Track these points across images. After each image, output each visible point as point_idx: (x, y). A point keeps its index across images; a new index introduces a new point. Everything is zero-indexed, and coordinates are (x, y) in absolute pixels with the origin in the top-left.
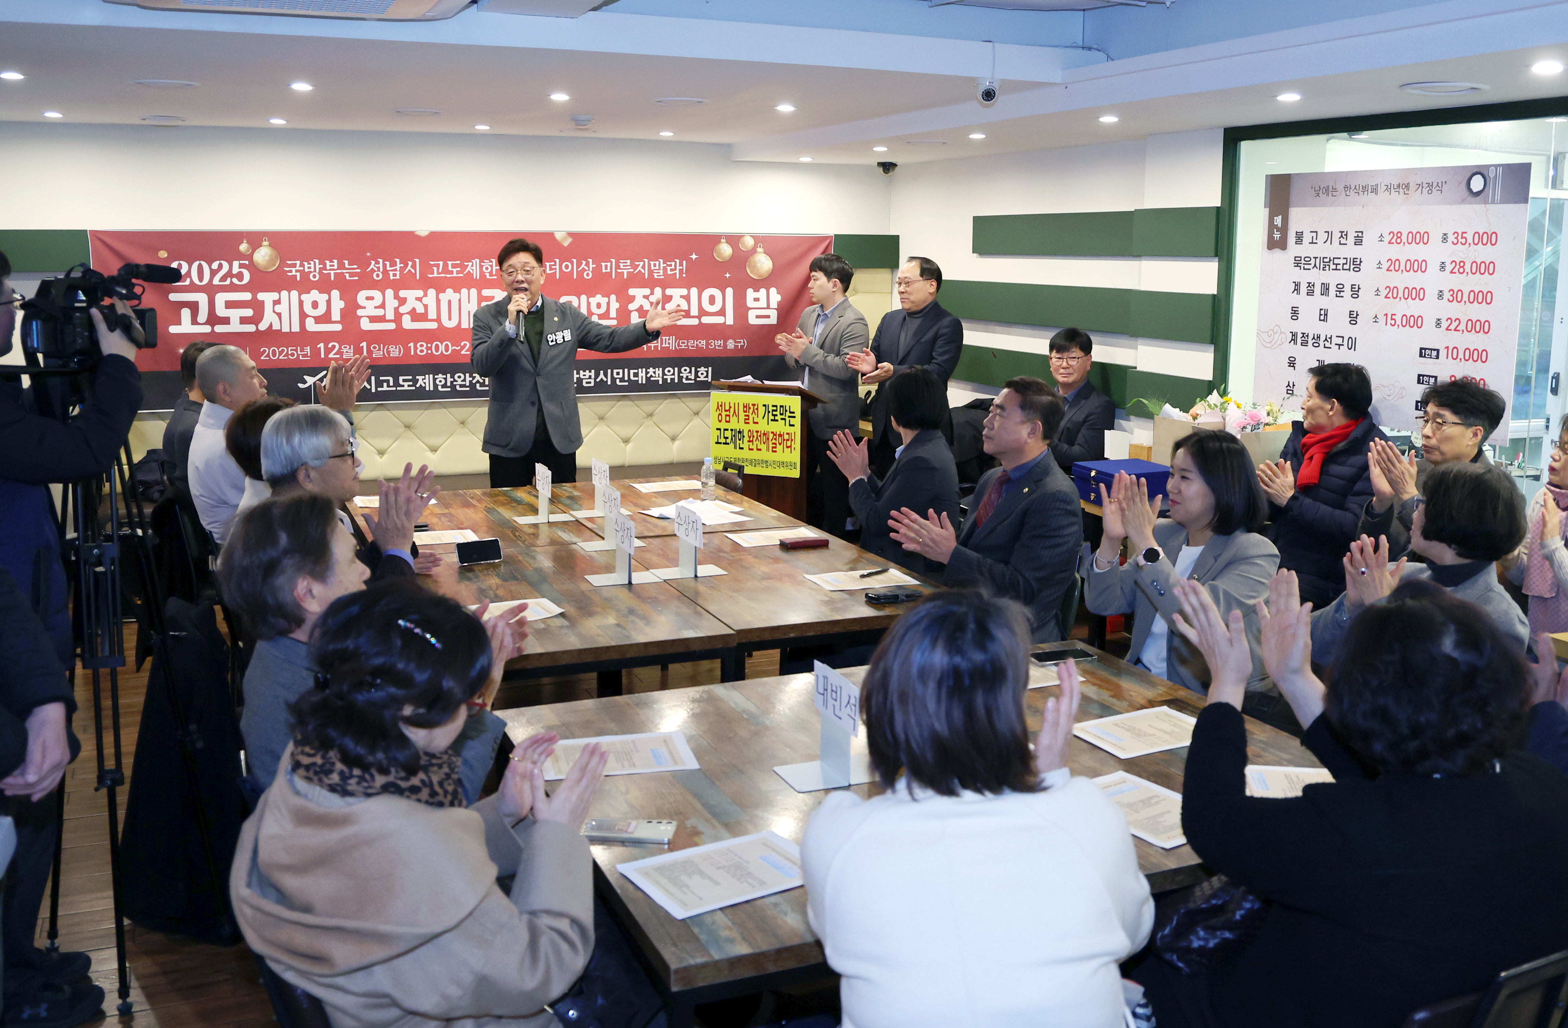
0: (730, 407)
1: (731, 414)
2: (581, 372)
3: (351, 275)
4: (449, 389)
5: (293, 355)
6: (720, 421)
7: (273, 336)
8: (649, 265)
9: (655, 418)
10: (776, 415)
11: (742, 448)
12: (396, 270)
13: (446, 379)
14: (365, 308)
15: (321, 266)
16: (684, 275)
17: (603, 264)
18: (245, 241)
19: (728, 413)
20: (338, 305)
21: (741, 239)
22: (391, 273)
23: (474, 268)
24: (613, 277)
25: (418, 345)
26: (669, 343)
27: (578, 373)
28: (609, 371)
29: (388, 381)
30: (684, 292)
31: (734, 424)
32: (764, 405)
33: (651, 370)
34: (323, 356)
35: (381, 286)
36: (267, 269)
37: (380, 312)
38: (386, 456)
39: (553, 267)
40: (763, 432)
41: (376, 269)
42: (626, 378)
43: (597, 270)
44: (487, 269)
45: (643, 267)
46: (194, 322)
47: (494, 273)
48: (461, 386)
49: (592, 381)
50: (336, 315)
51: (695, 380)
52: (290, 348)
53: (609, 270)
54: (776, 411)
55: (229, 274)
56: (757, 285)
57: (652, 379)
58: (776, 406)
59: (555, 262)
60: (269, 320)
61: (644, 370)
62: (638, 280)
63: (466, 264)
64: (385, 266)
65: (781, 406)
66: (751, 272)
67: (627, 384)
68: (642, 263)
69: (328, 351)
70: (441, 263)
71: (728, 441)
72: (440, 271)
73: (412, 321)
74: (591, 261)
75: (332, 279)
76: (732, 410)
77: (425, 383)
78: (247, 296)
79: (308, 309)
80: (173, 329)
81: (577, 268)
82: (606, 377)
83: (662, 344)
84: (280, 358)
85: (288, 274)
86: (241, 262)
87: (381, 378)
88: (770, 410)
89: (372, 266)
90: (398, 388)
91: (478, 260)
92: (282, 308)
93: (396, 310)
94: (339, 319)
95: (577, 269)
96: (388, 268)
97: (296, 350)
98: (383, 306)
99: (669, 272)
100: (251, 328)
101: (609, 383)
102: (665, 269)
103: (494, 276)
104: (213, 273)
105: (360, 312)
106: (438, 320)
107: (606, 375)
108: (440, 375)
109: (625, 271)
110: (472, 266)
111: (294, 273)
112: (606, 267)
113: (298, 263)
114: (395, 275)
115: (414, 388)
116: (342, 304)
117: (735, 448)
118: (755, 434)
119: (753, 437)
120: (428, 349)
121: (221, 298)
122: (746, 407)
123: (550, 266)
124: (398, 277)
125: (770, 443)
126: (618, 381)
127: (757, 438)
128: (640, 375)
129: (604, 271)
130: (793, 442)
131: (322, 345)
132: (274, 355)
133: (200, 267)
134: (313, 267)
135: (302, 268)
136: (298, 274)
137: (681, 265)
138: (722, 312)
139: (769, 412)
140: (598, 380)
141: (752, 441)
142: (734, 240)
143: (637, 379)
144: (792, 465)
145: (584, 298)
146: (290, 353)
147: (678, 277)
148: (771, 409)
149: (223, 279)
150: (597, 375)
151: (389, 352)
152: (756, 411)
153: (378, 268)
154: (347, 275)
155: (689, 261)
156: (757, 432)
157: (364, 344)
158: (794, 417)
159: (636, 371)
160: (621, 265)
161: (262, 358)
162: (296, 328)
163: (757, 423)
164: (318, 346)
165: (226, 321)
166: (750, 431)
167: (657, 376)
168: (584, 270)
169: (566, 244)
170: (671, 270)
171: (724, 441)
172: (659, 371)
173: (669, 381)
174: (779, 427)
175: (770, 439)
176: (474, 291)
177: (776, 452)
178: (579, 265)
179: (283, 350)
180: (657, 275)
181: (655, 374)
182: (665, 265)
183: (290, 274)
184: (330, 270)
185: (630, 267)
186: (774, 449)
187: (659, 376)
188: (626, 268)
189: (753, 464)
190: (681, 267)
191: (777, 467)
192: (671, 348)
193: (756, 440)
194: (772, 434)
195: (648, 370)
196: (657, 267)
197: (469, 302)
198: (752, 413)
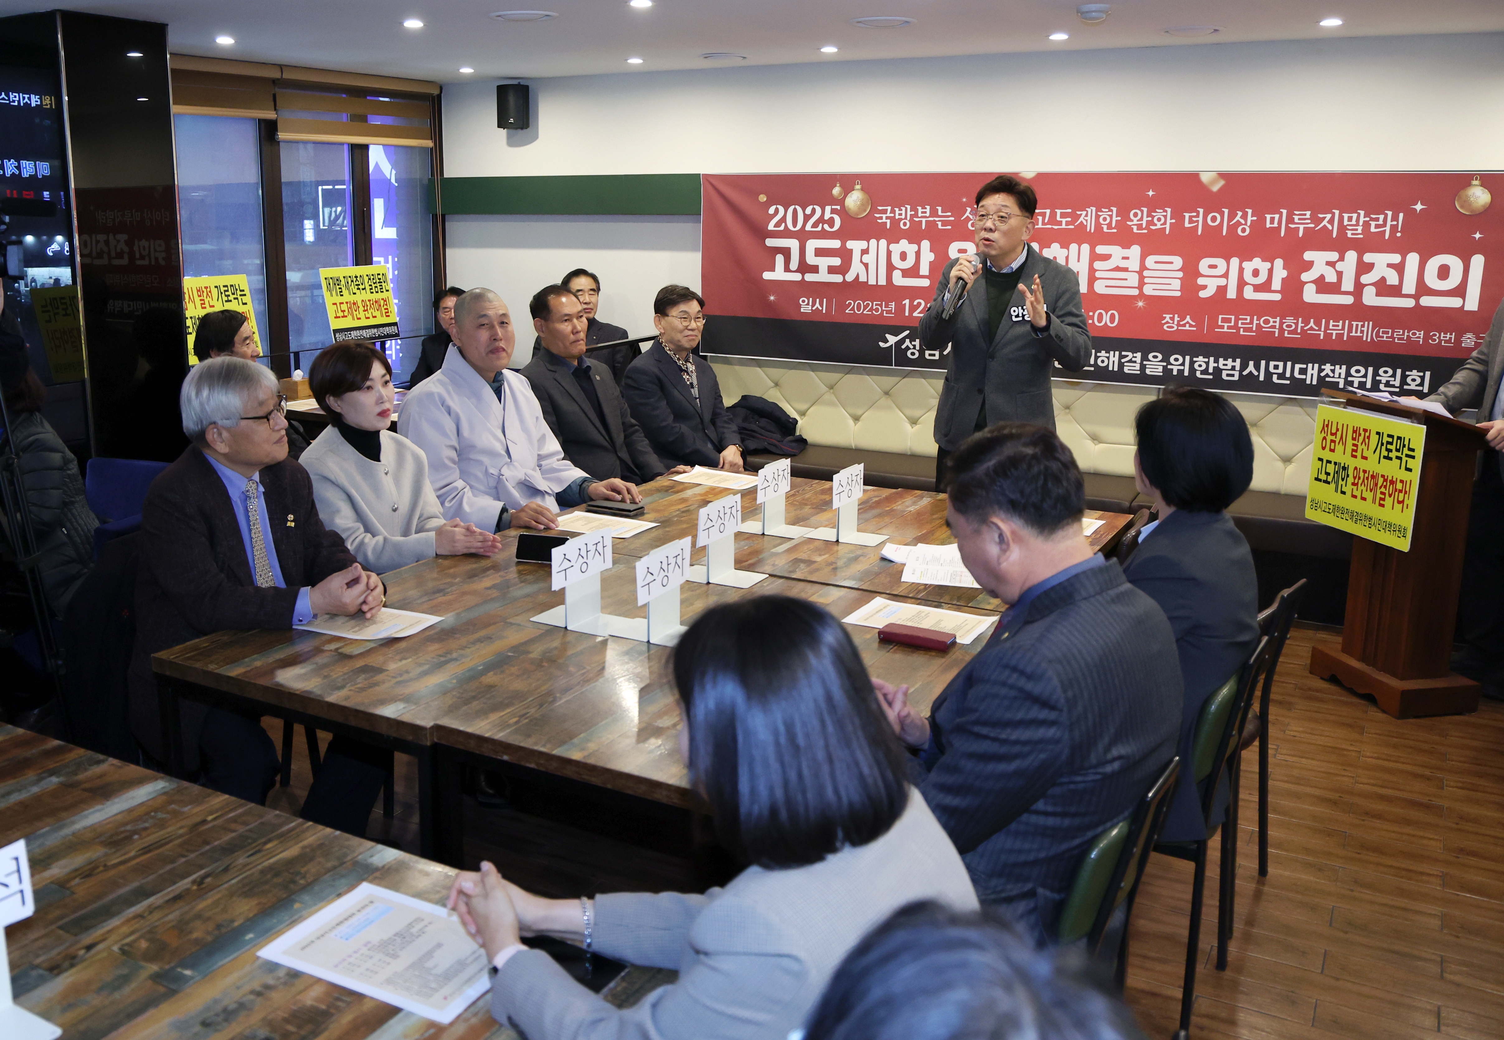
0: (1338, 430)
2: (1221, 360)
3: (944, 223)
5: (877, 311)
6: (1324, 448)
7: (858, 288)
8: (1341, 219)
10: (1391, 451)
11: (1344, 493)
15: (913, 213)
16: (1399, 235)
17: (1268, 217)
18: (838, 185)
19: (1333, 438)
20: (928, 256)
23: (1089, 218)
24: (1282, 235)
26: (1362, 332)
27: (1216, 361)
28: (1263, 363)
30: (1396, 258)
31: (1341, 456)
32: (1378, 433)
33: (1328, 368)
34: (907, 314)
36: (858, 215)
39: (1194, 219)
40: (1371, 473)
42: (1288, 375)
43: (1258, 226)
44: (1105, 219)
45: (1331, 221)
46: (787, 269)
47: (1114, 225)
49: (1237, 374)
50: (925, 269)
52: (875, 303)
53: (1276, 225)
54: (1392, 444)
55: (821, 220)
57: (1327, 379)
58: (1392, 436)
59: (1198, 213)
60: (856, 270)
61: (1316, 366)
62: (1320, 240)
63: (1079, 213)
65: (1399, 438)
67: (1288, 382)
68: (1329, 216)
69: (913, 308)
70: (1048, 211)
71: (1329, 479)
72: (1046, 221)
74: (1250, 211)
75: (924, 228)
78: (836, 244)
79: (896, 260)
80: (767, 276)
81: (1229, 220)
82: (1258, 370)
83: (1350, 331)
84: (865, 312)
85: (878, 221)
86: (833, 207)
88: (1384, 442)
89: (967, 214)
91: (1094, 209)
92: (868, 258)
94: (928, 274)
95: (1229, 222)
97: (881, 306)
99: (1373, 229)
100: (838, 278)
101: (1262, 378)
102: (1367, 225)
103: (1112, 229)
104: (807, 218)
107: (1257, 367)
109: (1302, 227)
110: (1086, 215)
111: (884, 220)
112: (1271, 220)
113: (889, 208)
117: (1336, 490)
118: (1362, 476)
119: (1359, 478)
121: (812, 245)
122: (1355, 432)
123: (1190, 217)
125: (1378, 492)
126: (1275, 377)
127: (1363, 481)
128: (1310, 372)
129: (1268, 225)
130: (1407, 496)
131: (907, 302)
132: (859, 310)
133: (795, 212)
134: (904, 213)
135: (892, 215)
136: (888, 221)
138: (1460, 291)
139: (1382, 444)
140: (1245, 373)
141: (1357, 485)
142: (1496, 181)
143: (1303, 377)
144: (1400, 531)
145: (1235, 262)
146: (874, 308)
147: (1387, 237)
148: (1386, 439)
149: (815, 225)
150: (1244, 366)
152: (1366, 442)
154: (940, 224)
155: (1410, 212)
156: (1365, 472)
159: (1304, 366)
160: (1296, 218)
161: (847, 311)
162: (882, 282)
163: (1367, 458)
164: (904, 303)
165: (815, 269)
166: (1356, 468)
167: (1337, 375)
168: (1239, 223)
169: (1215, 188)
170: (1377, 226)
171: (1325, 477)
172: (1341, 370)
173: (1356, 385)
174: (1391, 469)
175: (1379, 485)
176: (1086, 248)
177: (1383, 506)
178: (1232, 216)
179: (868, 304)
180: (1352, 234)
181: (1334, 373)
182: (1368, 219)
183: (880, 221)
184: (922, 217)
185: (1309, 221)
186: (1382, 502)
187: (1339, 377)
188: (1302, 221)
189: (1354, 519)
190: (1395, 223)
191: (1381, 529)
192: (1364, 339)
193: (1361, 485)
194: (1382, 479)
195: (1323, 367)
196: (1354, 222)
197: (1079, 261)
198: (1362, 444)
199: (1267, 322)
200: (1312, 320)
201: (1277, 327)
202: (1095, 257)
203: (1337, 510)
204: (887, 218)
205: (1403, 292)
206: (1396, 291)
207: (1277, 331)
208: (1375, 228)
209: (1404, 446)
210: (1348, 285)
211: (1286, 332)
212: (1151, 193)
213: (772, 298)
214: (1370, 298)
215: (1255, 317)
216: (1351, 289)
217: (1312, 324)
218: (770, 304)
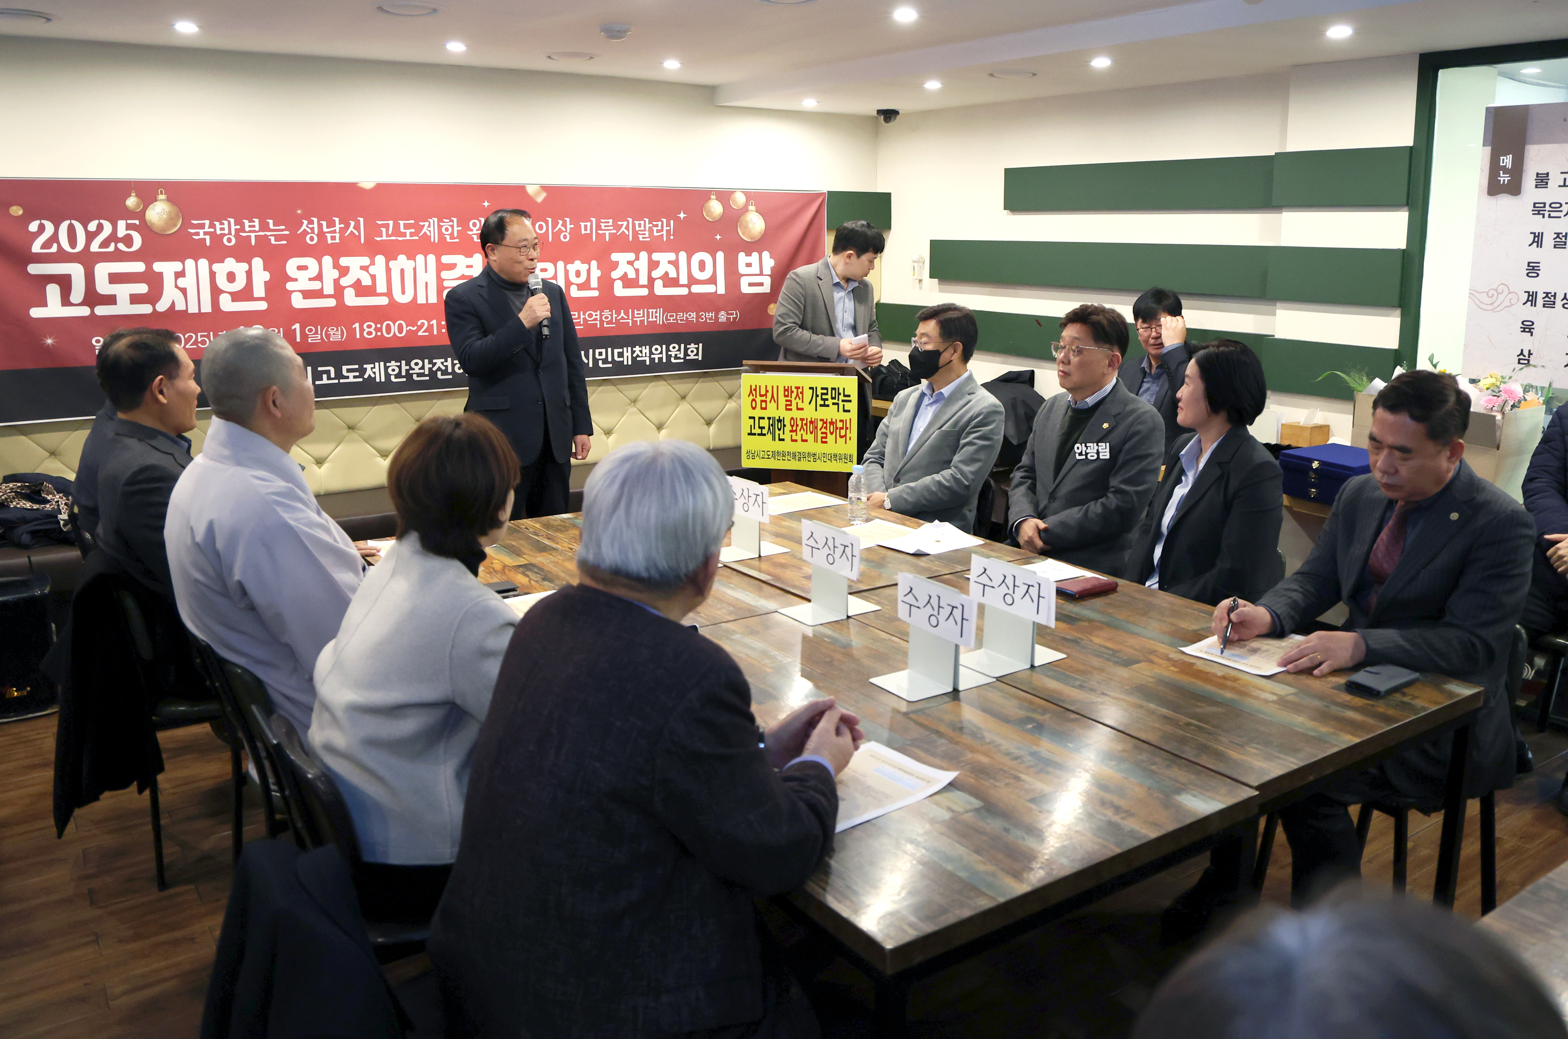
0: (767, 391)
1: (768, 400)
3: (278, 238)
4: (404, 380)
5: (203, 342)
6: (754, 408)
7: (175, 319)
8: (634, 225)
9: (639, 405)
10: (827, 400)
11: (783, 440)
12: (334, 232)
13: (400, 367)
14: (296, 280)
15: (238, 227)
16: (672, 237)
17: (582, 224)
18: (133, 194)
19: (764, 398)
20: (261, 277)
21: (732, 196)
22: (329, 236)
23: (431, 229)
24: (594, 240)
25: (365, 326)
26: (656, 317)
29: (328, 372)
30: (672, 256)
31: (772, 411)
32: (810, 388)
33: (637, 349)
35: (317, 252)
36: (165, 231)
37: (316, 285)
38: (326, 466)
40: (809, 420)
41: (310, 231)
42: (610, 359)
43: (575, 232)
44: (447, 230)
45: (627, 228)
46: (67, 302)
47: (455, 235)
48: (419, 375)
50: (259, 290)
51: (684, 358)
52: (199, 334)
53: (588, 231)
54: (827, 394)
55: (113, 237)
56: (750, 248)
57: (638, 359)
58: (827, 389)
60: (170, 297)
61: (629, 349)
62: (621, 244)
63: (421, 224)
64: (320, 226)
65: (832, 389)
66: (743, 234)
67: (610, 365)
68: (625, 223)
70: (391, 223)
71: (765, 431)
72: (390, 233)
73: (357, 295)
74: (568, 220)
75: (253, 243)
76: (769, 395)
77: (374, 373)
78: (139, 267)
79: (222, 282)
80: (36, 313)
81: (555, 228)
82: (588, 358)
83: (648, 317)
84: (187, 347)
85: (194, 237)
86: (129, 222)
87: (320, 369)
88: (819, 394)
89: (304, 227)
90: (342, 381)
91: (436, 220)
92: (187, 282)
93: (336, 282)
94: (263, 295)
95: (553, 230)
96: (325, 229)
97: (208, 337)
98: (319, 277)
99: (655, 234)
100: (144, 309)
101: (591, 365)
102: (651, 230)
103: (455, 238)
104: (90, 237)
105: (290, 286)
106: (389, 294)
108: (393, 363)
109: (607, 233)
110: (429, 226)
111: (202, 236)
112: (585, 228)
113: (207, 222)
114: (333, 238)
115: (361, 380)
116: (267, 276)
117: (774, 439)
118: (799, 423)
119: (797, 425)
120: (377, 330)
121: (102, 270)
122: (788, 390)
124: (337, 241)
125: (819, 432)
126: (600, 362)
127: (802, 426)
128: (625, 354)
129: (583, 232)
130: (848, 431)
133: (71, 229)
134: (227, 228)
135: (212, 230)
136: (208, 238)
137: (668, 225)
138: (713, 280)
139: (817, 396)
141: (796, 431)
142: (724, 196)
143: (621, 359)
144: (845, 458)
145: (561, 265)
146: (199, 340)
147: (665, 240)
148: (819, 392)
149: (105, 244)
151: (328, 336)
152: (800, 396)
153: (312, 229)
154: (272, 239)
155: (677, 220)
156: (802, 420)
157: (297, 326)
158: (850, 401)
159: (621, 350)
160: (603, 225)
162: (207, 308)
163: (802, 409)
165: (111, 300)
166: (792, 418)
167: (644, 355)
168: (560, 231)
169: (539, 200)
170: (658, 231)
171: (759, 431)
172: (646, 350)
173: (657, 361)
174: (830, 413)
175: (819, 427)
176: (431, 258)
177: (826, 442)
178: (555, 225)
179: (191, 337)
180: (643, 238)
181: (642, 353)
182: (651, 225)
183: (196, 237)
184: (250, 232)
185: (612, 228)
186: (824, 440)
187: (646, 356)
188: (607, 229)
189: (797, 458)
190: (668, 228)
191: (827, 460)
192: (658, 323)
193: (800, 430)
194: (822, 422)
195: (634, 349)
196: (642, 228)
197: (426, 272)
198: (795, 399)
199: (590, 316)
200: (622, 311)
201: (599, 319)
202: (441, 267)
203: (775, 454)
204: (205, 233)
205: (680, 283)
206: (674, 282)
207: (598, 322)
208: (657, 232)
209: (839, 394)
210: (643, 280)
211: (605, 323)
212: (486, 204)
213: (49, 341)
214: (660, 290)
215: (582, 312)
216: (646, 283)
217: (622, 314)
218: (48, 350)
